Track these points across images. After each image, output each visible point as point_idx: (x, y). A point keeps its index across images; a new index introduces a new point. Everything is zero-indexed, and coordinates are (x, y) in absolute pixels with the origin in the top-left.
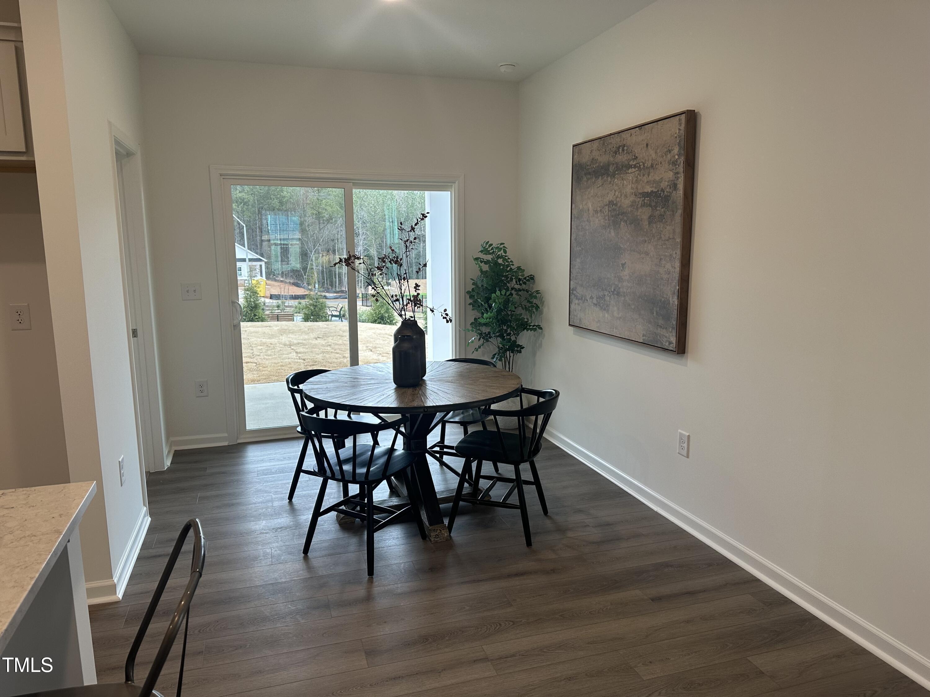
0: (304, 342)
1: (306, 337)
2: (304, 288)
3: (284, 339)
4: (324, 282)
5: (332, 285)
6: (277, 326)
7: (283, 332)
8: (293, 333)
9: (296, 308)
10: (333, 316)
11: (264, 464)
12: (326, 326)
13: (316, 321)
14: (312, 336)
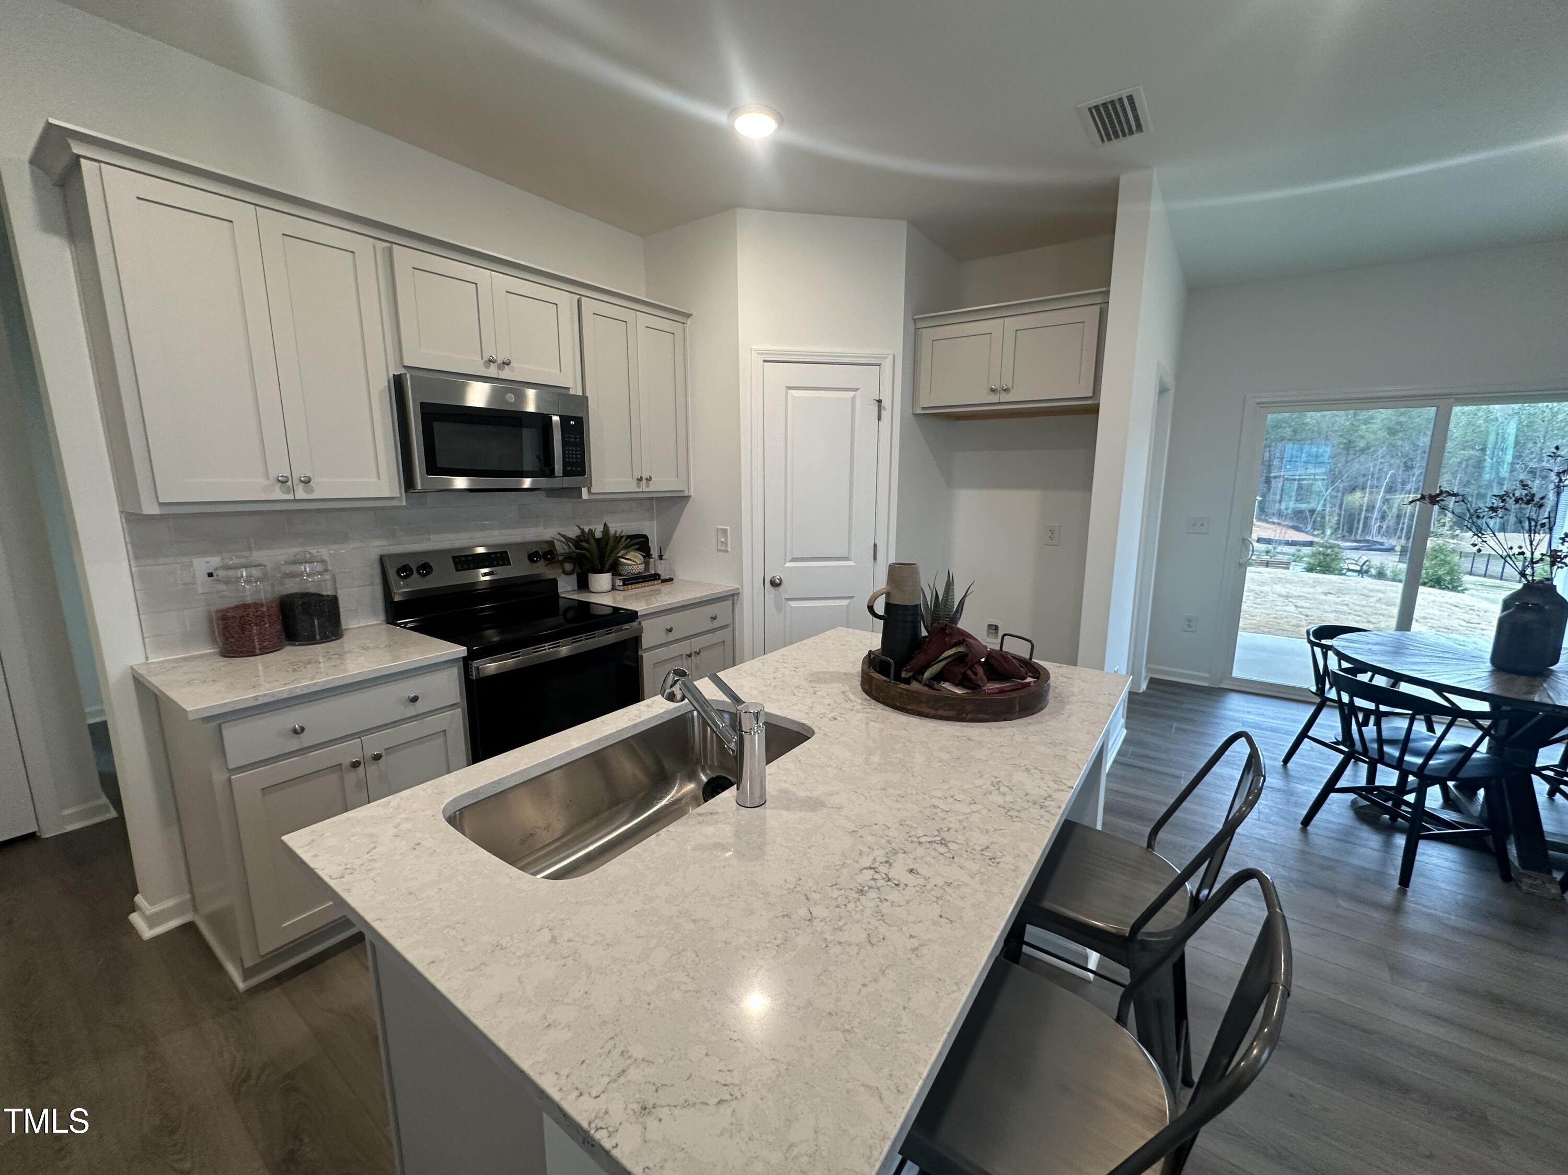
0: (1308, 595)
1: (1311, 590)
2: (1306, 533)
3: (1279, 588)
4: (1339, 528)
5: (1350, 532)
6: (1269, 573)
7: (1278, 581)
8: (1290, 583)
9: (1293, 555)
10: (1349, 570)
11: (1250, 717)
12: (1341, 581)
13: (1324, 573)
14: (1320, 589)
